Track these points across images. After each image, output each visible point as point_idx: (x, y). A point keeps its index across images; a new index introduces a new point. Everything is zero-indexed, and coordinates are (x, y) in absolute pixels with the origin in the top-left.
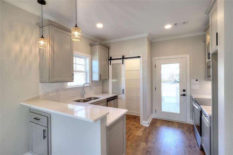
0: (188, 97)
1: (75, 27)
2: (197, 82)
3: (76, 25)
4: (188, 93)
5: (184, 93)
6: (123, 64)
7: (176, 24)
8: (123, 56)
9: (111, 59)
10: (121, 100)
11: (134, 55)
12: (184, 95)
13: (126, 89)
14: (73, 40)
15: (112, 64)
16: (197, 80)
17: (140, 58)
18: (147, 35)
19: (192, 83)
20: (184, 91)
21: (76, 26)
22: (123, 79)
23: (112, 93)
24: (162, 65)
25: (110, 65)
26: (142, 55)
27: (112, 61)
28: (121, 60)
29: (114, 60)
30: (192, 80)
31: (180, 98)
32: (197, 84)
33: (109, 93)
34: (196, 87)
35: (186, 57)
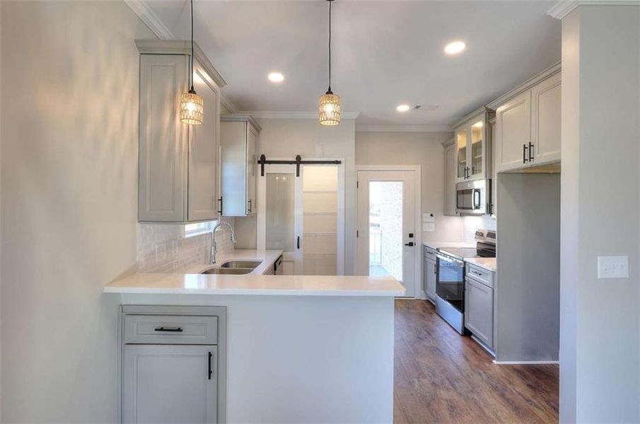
0: (418, 248)
1: (327, 93)
2: (432, 219)
3: (330, 89)
4: (417, 240)
5: (411, 240)
6: (298, 175)
7: (417, 107)
8: (298, 158)
9: (263, 161)
10: (291, 264)
11: (323, 157)
12: (411, 244)
13: (304, 235)
14: (322, 123)
15: (267, 174)
16: (432, 215)
17: (338, 165)
18: (357, 115)
19: (424, 220)
20: (411, 236)
21: (330, 92)
22: (298, 212)
23: (264, 248)
24: (371, 183)
25: (263, 175)
26: (344, 159)
27: (265, 165)
28: (293, 165)
29: (272, 165)
30: (424, 215)
31: (404, 251)
32: (432, 222)
33: (256, 249)
34: (430, 227)
35: (414, 171)
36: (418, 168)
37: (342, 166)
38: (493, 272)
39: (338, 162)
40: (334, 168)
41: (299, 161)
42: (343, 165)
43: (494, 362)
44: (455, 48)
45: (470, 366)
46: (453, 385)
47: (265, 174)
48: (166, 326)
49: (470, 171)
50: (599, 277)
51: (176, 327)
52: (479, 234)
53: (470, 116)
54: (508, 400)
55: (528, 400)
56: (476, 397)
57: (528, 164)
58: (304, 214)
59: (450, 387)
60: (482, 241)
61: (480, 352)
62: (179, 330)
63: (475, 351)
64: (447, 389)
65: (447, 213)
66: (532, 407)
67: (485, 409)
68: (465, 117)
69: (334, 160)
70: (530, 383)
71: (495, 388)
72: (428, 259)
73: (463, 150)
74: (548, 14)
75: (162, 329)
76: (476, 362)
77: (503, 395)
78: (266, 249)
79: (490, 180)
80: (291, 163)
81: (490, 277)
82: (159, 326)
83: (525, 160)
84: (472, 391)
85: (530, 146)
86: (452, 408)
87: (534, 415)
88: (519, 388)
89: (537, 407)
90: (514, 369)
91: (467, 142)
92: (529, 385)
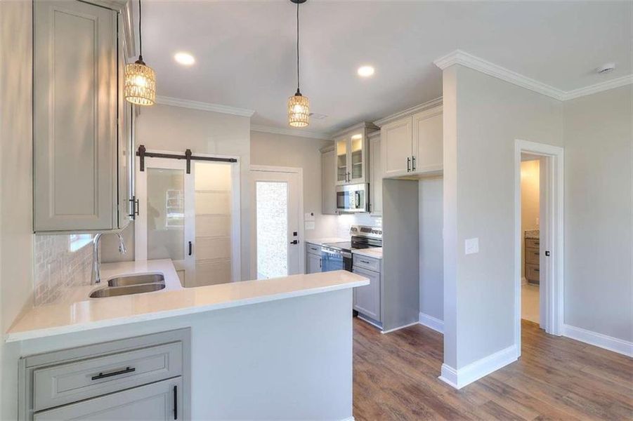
0: (301, 245)
2: (313, 218)
4: (300, 238)
5: (295, 238)
6: (188, 172)
9: (142, 153)
10: (182, 273)
11: (217, 154)
12: (295, 242)
13: (198, 240)
15: (148, 169)
16: (312, 215)
17: (233, 163)
18: (252, 114)
19: (306, 219)
20: (295, 234)
21: (298, 94)
23: (146, 258)
24: (257, 183)
25: (142, 169)
26: (239, 157)
27: (146, 158)
28: (181, 160)
29: (154, 158)
30: (306, 214)
31: (289, 249)
32: (312, 221)
33: (134, 260)
34: (311, 226)
35: (297, 174)
36: (300, 171)
37: (237, 165)
38: (380, 260)
39: (234, 161)
40: (228, 166)
41: (188, 156)
42: (238, 163)
43: (382, 332)
44: (366, 71)
45: (369, 341)
46: (363, 359)
47: (145, 169)
48: (105, 371)
49: (351, 176)
50: (466, 253)
51: (124, 367)
52: (353, 229)
53: (351, 129)
54: (403, 358)
55: (414, 354)
56: (383, 363)
57: (411, 173)
58: (196, 216)
59: (362, 361)
60: (354, 235)
61: (368, 327)
62: (128, 370)
63: (365, 327)
64: (361, 363)
65: (325, 212)
66: (418, 358)
67: (392, 369)
68: (344, 129)
69: (229, 157)
70: (409, 341)
71: (392, 352)
72: (311, 255)
73: (343, 158)
74: (434, 62)
75: (101, 376)
76: (369, 336)
77: (398, 356)
78: (148, 259)
79: (369, 184)
80: (179, 157)
81: (378, 263)
82: (96, 372)
83: (409, 170)
84: (378, 359)
85: (413, 159)
86: (372, 376)
87: (422, 363)
88: (405, 347)
89: (421, 357)
90: (396, 334)
91: (347, 150)
92: (410, 344)
